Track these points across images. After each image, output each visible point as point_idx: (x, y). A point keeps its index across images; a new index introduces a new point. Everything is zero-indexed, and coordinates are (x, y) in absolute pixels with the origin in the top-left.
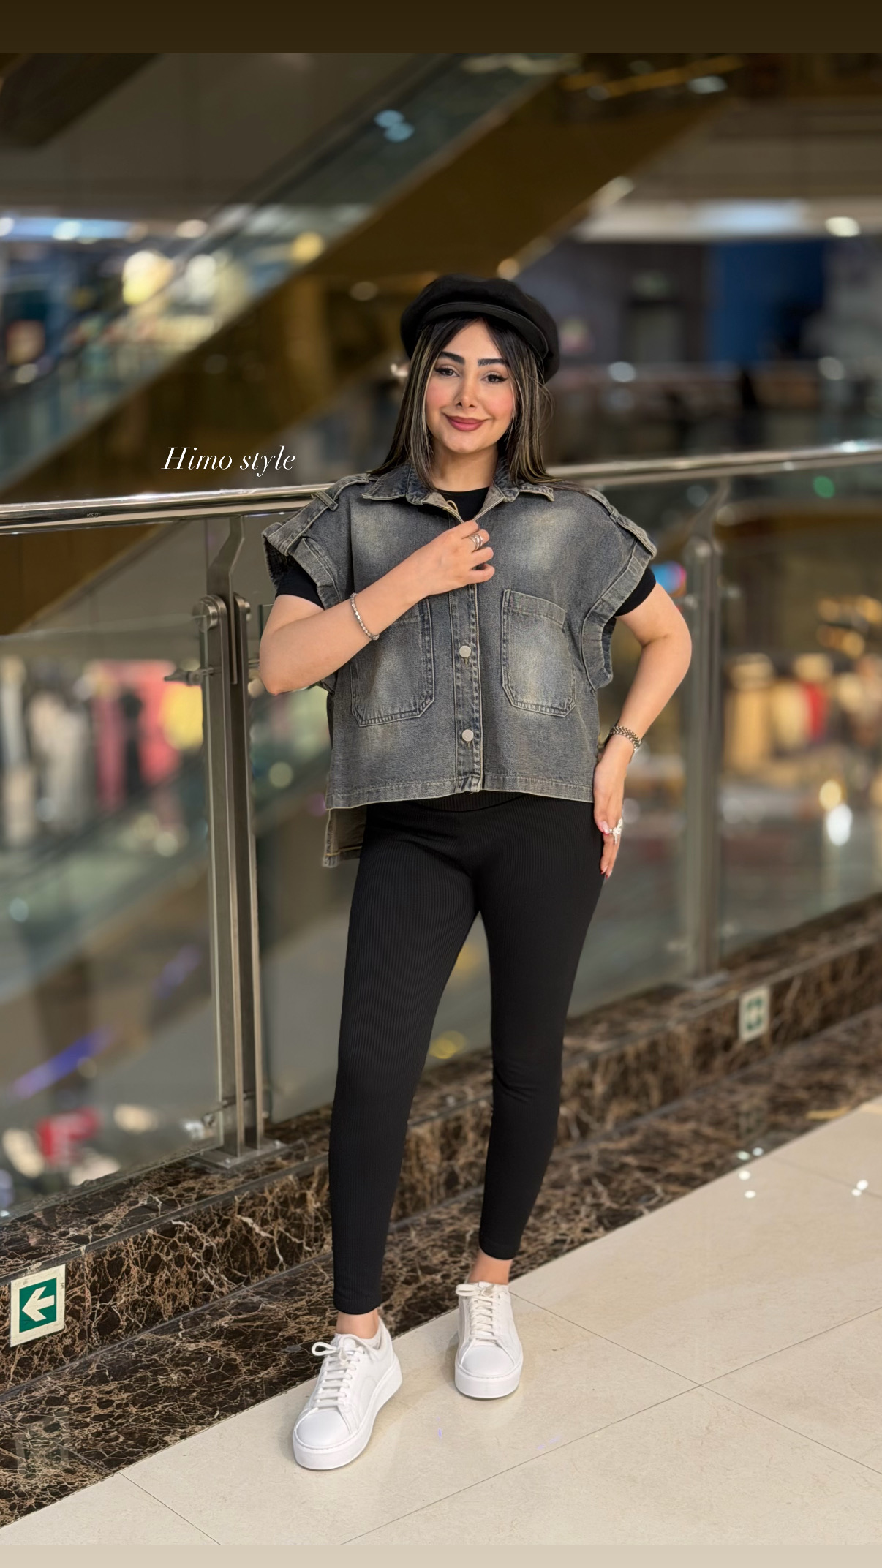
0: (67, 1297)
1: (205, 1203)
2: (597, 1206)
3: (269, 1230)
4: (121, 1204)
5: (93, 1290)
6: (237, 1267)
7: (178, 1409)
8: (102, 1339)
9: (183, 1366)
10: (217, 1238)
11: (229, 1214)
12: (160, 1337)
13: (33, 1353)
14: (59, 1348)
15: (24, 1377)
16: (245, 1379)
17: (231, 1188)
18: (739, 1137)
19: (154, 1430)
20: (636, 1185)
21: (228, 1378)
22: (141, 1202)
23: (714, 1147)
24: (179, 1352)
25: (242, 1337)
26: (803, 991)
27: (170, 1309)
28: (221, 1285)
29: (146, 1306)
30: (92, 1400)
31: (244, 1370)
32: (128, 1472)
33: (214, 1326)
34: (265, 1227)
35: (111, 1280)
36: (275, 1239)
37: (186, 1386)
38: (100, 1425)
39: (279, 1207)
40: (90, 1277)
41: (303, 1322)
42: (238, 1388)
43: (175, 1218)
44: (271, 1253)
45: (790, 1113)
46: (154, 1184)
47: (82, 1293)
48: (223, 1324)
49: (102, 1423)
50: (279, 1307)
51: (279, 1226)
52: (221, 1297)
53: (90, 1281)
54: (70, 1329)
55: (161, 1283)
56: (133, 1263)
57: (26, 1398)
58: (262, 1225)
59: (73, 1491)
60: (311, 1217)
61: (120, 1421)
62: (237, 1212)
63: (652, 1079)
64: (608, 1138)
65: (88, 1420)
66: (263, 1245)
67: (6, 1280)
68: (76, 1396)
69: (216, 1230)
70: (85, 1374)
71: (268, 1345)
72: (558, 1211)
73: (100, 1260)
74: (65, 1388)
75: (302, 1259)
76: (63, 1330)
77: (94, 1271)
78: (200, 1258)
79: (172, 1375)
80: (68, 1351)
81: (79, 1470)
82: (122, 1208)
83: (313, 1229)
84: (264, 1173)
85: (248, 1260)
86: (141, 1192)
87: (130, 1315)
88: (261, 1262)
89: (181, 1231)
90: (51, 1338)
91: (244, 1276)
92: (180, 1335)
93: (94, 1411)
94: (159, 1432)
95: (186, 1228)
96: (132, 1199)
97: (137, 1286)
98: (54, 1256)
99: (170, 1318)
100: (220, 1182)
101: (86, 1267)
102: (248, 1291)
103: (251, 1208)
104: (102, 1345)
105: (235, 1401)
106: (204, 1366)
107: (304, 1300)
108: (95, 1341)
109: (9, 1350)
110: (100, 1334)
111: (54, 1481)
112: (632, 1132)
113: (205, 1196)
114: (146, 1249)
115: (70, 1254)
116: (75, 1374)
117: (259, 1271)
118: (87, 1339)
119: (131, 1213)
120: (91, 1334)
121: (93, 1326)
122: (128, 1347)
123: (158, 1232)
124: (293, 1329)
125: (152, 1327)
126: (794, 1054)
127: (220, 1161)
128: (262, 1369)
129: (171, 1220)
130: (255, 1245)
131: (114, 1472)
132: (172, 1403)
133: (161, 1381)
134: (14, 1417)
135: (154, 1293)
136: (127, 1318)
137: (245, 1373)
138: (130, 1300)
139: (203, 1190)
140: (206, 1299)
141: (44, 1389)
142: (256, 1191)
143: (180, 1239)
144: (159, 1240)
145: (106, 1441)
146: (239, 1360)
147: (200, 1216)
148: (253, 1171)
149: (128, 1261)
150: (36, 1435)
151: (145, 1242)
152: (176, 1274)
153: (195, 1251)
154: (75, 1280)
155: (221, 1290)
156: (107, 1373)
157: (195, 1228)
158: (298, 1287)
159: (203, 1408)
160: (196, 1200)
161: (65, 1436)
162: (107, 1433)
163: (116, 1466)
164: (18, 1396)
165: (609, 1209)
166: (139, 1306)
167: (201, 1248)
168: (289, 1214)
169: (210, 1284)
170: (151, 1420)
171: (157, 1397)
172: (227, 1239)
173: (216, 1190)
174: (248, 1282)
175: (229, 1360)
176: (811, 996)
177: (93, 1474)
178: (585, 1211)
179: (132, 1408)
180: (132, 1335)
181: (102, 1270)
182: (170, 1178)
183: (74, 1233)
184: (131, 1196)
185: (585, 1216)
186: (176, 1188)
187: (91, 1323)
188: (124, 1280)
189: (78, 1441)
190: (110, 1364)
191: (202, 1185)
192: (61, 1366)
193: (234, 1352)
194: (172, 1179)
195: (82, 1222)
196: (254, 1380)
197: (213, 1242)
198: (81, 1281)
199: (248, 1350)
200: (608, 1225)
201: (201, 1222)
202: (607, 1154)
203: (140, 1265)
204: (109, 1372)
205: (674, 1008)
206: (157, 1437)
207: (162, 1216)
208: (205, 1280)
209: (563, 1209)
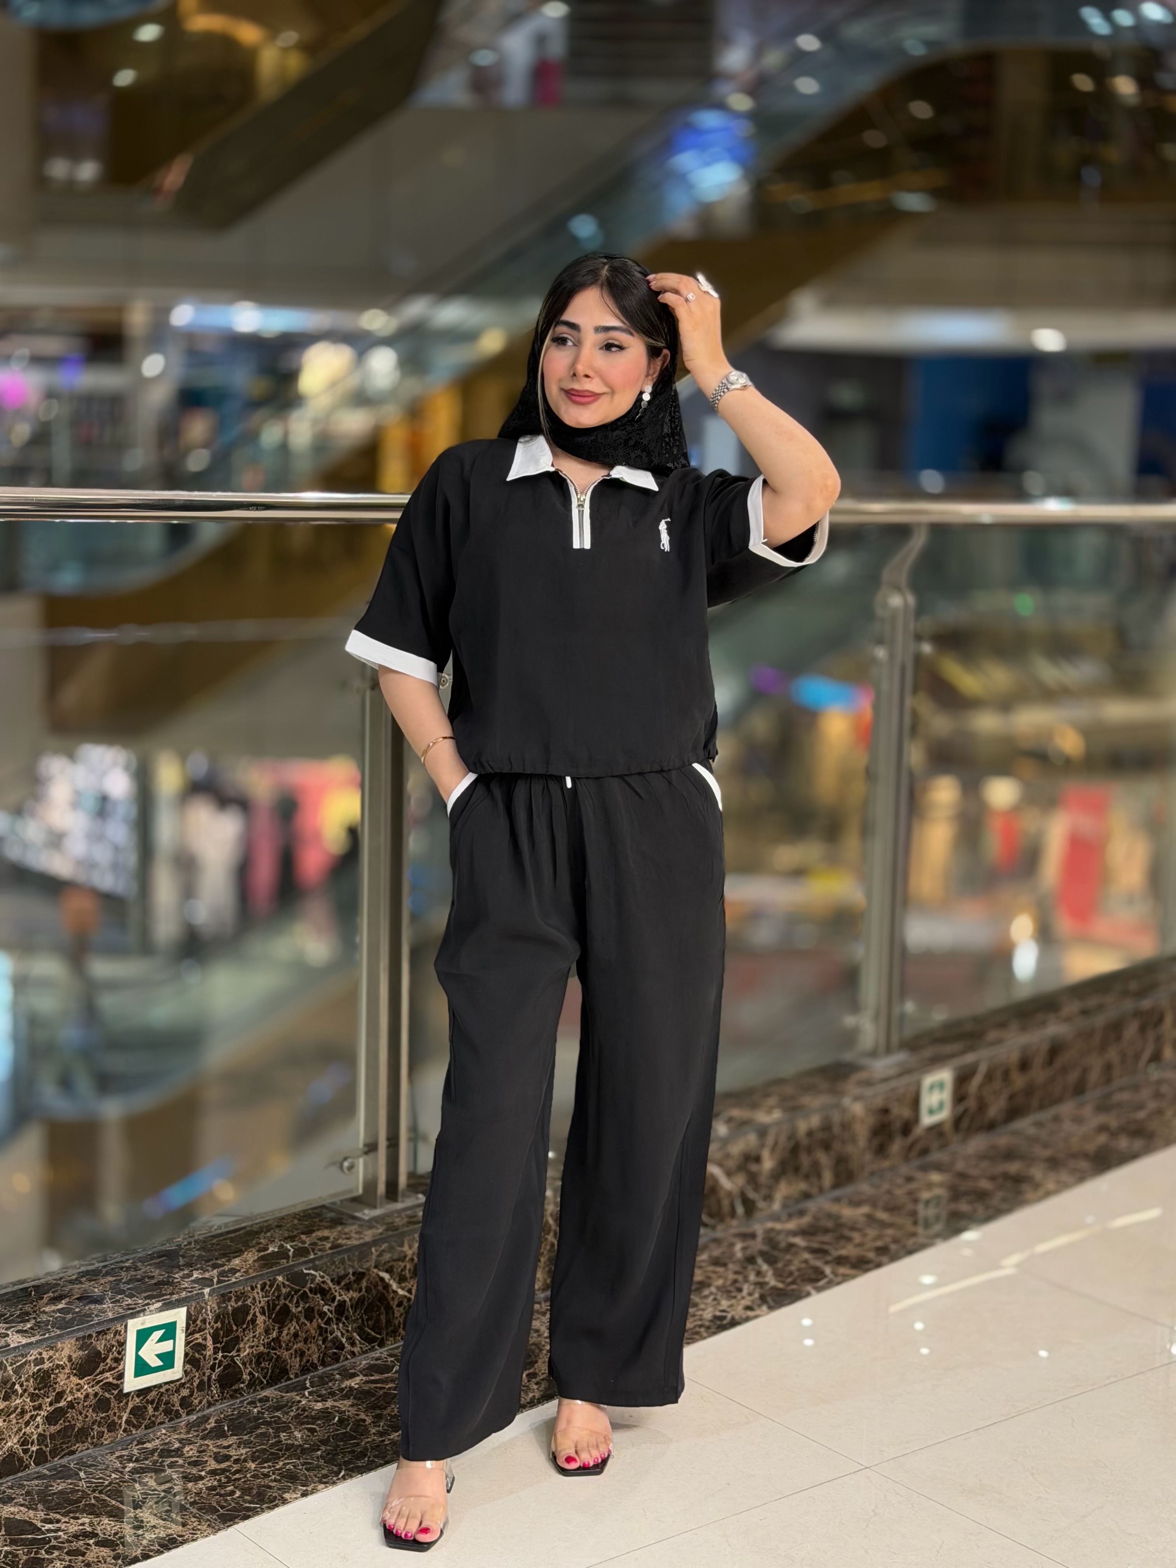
0: (187, 1343)
1: (339, 1253)
2: (761, 1285)
3: (406, 1289)
4: (250, 1250)
5: (216, 1338)
6: (371, 1326)
7: (300, 1467)
8: (223, 1393)
9: (308, 1424)
10: (351, 1292)
11: (365, 1267)
12: (284, 1395)
13: (148, 1402)
14: (176, 1399)
15: (137, 1427)
16: (374, 1440)
17: (368, 1239)
18: (915, 1223)
19: (274, 1487)
20: (803, 1266)
21: (355, 1438)
22: (271, 1249)
23: (890, 1232)
24: (304, 1410)
25: (373, 1399)
26: (989, 1077)
27: (297, 1366)
28: (353, 1344)
29: (271, 1360)
30: (209, 1454)
31: (374, 1431)
32: (243, 1527)
33: (343, 1386)
34: (403, 1285)
35: (235, 1328)
37: (310, 1444)
38: (215, 1479)
40: (212, 1323)
42: (366, 1449)
43: (306, 1267)
45: (970, 1202)
46: (287, 1232)
47: (203, 1340)
48: (353, 1384)
49: (217, 1477)
52: (352, 1358)
53: (212, 1327)
54: (188, 1378)
55: (288, 1337)
56: (260, 1312)
57: (138, 1449)
58: (399, 1283)
59: (182, 1543)
61: (237, 1476)
62: (373, 1265)
63: (824, 1159)
64: (776, 1218)
65: (203, 1473)
66: (400, 1304)
67: (122, 1319)
68: (192, 1449)
69: (350, 1283)
70: (202, 1428)
72: (718, 1288)
73: (225, 1305)
74: (180, 1441)
76: (181, 1379)
77: (217, 1318)
78: (331, 1312)
79: (296, 1433)
80: (185, 1402)
81: (190, 1523)
82: (250, 1253)
84: (403, 1226)
85: (383, 1317)
86: (271, 1241)
87: (253, 1369)
88: (397, 1322)
89: (313, 1281)
90: (167, 1387)
91: (378, 1336)
92: (306, 1393)
93: (210, 1465)
94: (279, 1489)
95: (318, 1278)
96: (261, 1246)
97: (263, 1337)
98: (175, 1297)
99: (297, 1376)
100: (357, 1233)
101: (209, 1312)
102: (381, 1353)
103: (389, 1262)
104: (222, 1399)
105: (362, 1461)
106: (330, 1425)
108: (215, 1394)
109: (123, 1396)
110: (220, 1387)
111: (162, 1532)
112: (802, 1213)
113: (340, 1246)
114: (274, 1298)
115: (192, 1295)
116: (191, 1428)
117: (394, 1333)
118: (206, 1392)
119: (260, 1259)
120: (211, 1386)
121: (213, 1377)
122: (249, 1403)
123: (288, 1280)
125: (276, 1384)
126: (976, 1144)
127: (358, 1211)
128: (392, 1431)
129: (303, 1268)
130: (391, 1303)
131: (228, 1527)
132: (294, 1461)
133: (283, 1438)
134: (125, 1468)
135: (280, 1347)
136: (250, 1371)
137: (374, 1434)
138: (255, 1352)
139: (338, 1239)
140: (336, 1358)
141: (157, 1441)
142: (394, 1244)
143: (311, 1290)
144: (288, 1289)
145: (221, 1495)
146: (369, 1420)
147: (333, 1267)
148: (392, 1223)
149: (254, 1309)
150: (147, 1486)
151: (273, 1289)
152: (305, 1327)
153: (326, 1304)
154: (197, 1325)
155: (352, 1349)
156: (226, 1428)
157: (327, 1279)
159: (327, 1467)
160: (331, 1248)
161: (177, 1489)
162: (223, 1487)
163: (230, 1521)
164: (129, 1447)
165: (774, 1288)
166: (264, 1360)
167: (333, 1302)
169: (341, 1342)
170: (270, 1476)
171: (279, 1454)
172: (361, 1294)
173: (353, 1239)
174: (382, 1344)
175: (357, 1420)
176: (997, 1084)
177: (205, 1528)
178: (748, 1288)
179: (251, 1463)
180: (254, 1391)
181: (226, 1316)
182: (304, 1226)
183: (198, 1275)
184: (261, 1243)
185: (748, 1294)
186: (310, 1237)
187: (211, 1374)
188: (249, 1330)
189: (190, 1495)
190: (230, 1419)
191: (338, 1235)
192: (177, 1418)
193: (364, 1412)
194: (306, 1228)
195: (207, 1266)
196: (384, 1441)
197: (347, 1297)
198: (203, 1326)
199: (379, 1412)
200: (772, 1304)
201: (335, 1273)
202: (773, 1235)
203: (267, 1315)
204: (228, 1427)
205: (851, 1087)
206: (276, 1494)
207: (293, 1263)
208: (336, 1337)
209: (724, 1286)
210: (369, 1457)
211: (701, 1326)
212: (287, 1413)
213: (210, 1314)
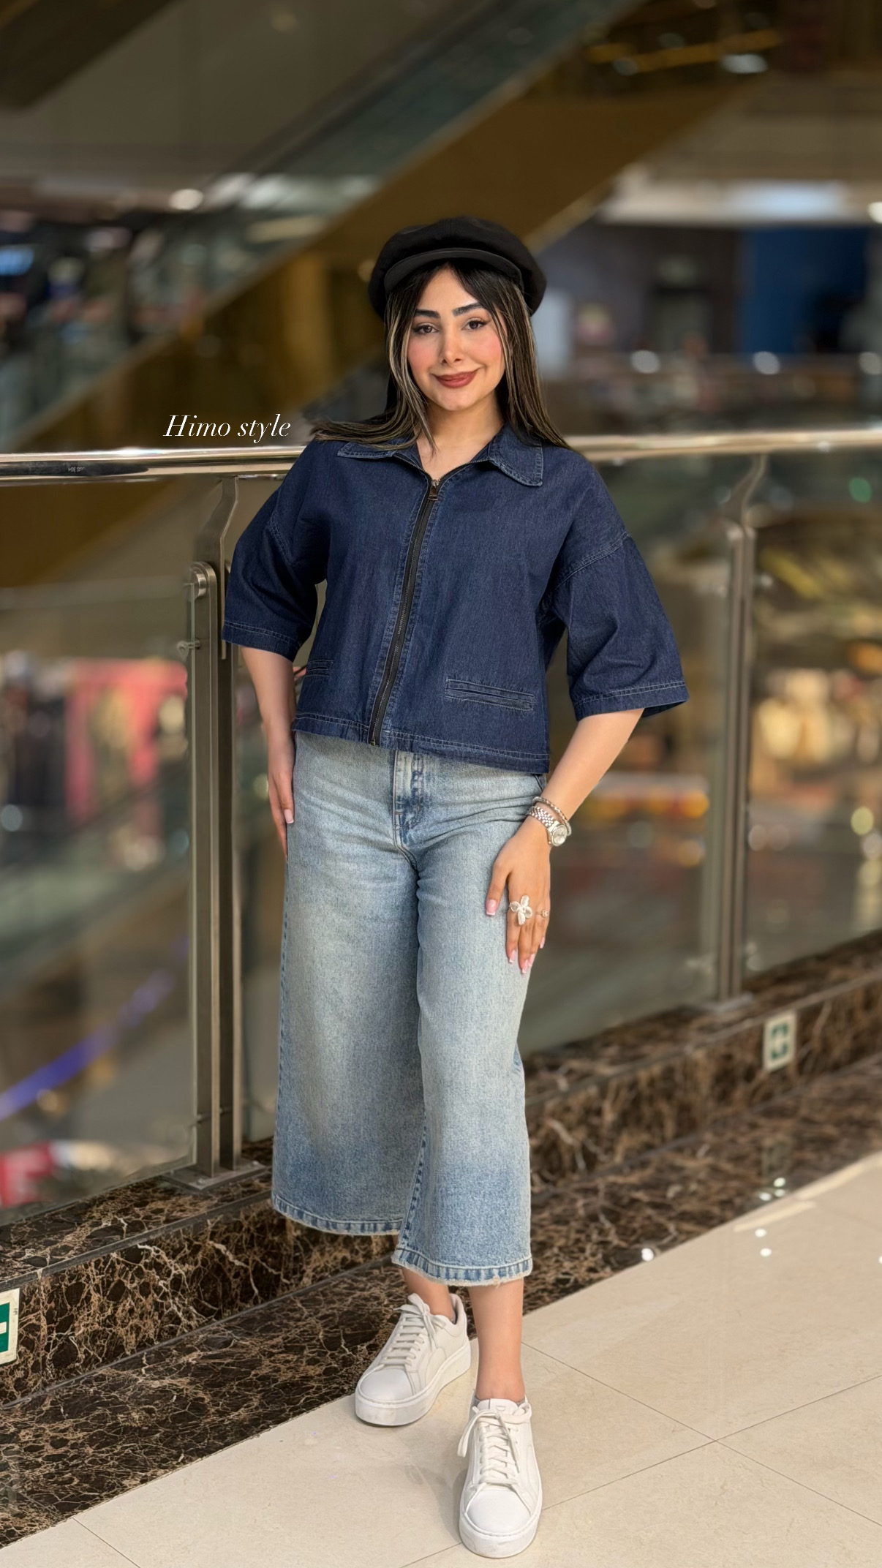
0: (21, 1325)
1: (174, 1227)
2: (604, 1244)
3: (243, 1260)
4: (83, 1225)
5: (50, 1319)
6: (207, 1299)
7: (139, 1451)
8: (58, 1372)
9: (145, 1405)
10: (187, 1265)
11: (200, 1239)
12: (121, 1373)
14: (10, 1381)
16: (213, 1421)
17: (203, 1211)
18: (760, 1174)
19: (113, 1473)
20: (647, 1222)
21: (192, 1418)
22: (104, 1224)
23: (734, 1184)
24: (141, 1389)
25: (211, 1376)
26: (833, 1018)
27: (133, 1343)
28: (190, 1318)
29: (106, 1338)
30: (45, 1439)
31: (213, 1410)
32: (83, 1517)
33: (181, 1362)
34: (240, 1256)
35: (69, 1307)
36: (250, 1269)
37: (148, 1426)
38: (53, 1466)
39: (256, 1234)
40: (46, 1303)
41: (279, 1360)
42: (205, 1430)
43: (141, 1242)
44: (246, 1284)
45: (817, 1150)
46: (120, 1204)
47: (37, 1320)
48: (190, 1361)
49: (55, 1464)
50: (253, 1344)
51: (255, 1256)
52: (190, 1331)
53: (46, 1307)
54: (22, 1360)
55: (124, 1314)
56: (94, 1290)
58: (236, 1254)
59: (21, 1536)
60: (290, 1246)
61: (75, 1462)
62: (209, 1237)
63: (664, 1107)
64: (618, 1171)
65: (40, 1460)
66: (236, 1275)
68: (27, 1434)
69: (186, 1256)
70: (38, 1410)
71: (239, 1384)
72: (561, 1249)
73: (58, 1285)
74: (15, 1424)
75: (280, 1291)
76: (15, 1361)
77: (51, 1297)
78: (167, 1288)
79: (133, 1414)
80: (20, 1384)
81: (28, 1514)
82: (83, 1229)
83: (292, 1259)
84: (238, 1196)
85: (220, 1291)
86: (104, 1214)
87: (89, 1348)
88: (234, 1294)
89: (147, 1256)
90: (1, 1369)
91: (215, 1308)
92: (143, 1370)
93: (47, 1451)
94: (118, 1476)
95: (153, 1253)
96: (94, 1220)
97: (98, 1315)
98: (8, 1278)
99: (133, 1352)
100: (191, 1204)
101: (42, 1292)
102: (218, 1326)
103: (224, 1233)
104: (57, 1379)
105: (202, 1444)
106: (169, 1405)
107: (280, 1337)
108: (49, 1375)
110: (55, 1367)
112: (644, 1165)
113: (175, 1219)
114: (108, 1275)
115: (25, 1276)
116: (26, 1410)
117: (231, 1304)
118: (41, 1372)
119: (92, 1235)
120: (46, 1367)
121: (48, 1357)
122: (87, 1382)
123: (122, 1257)
124: (267, 1368)
125: (112, 1361)
126: (821, 1087)
127: (191, 1181)
128: (232, 1411)
129: (137, 1243)
130: (228, 1274)
131: (67, 1517)
132: (132, 1444)
133: (121, 1420)
135: (115, 1324)
136: (85, 1350)
137: (213, 1413)
138: (90, 1330)
139: (172, 1212)
140: (173, 1333)
142: (230, 1215)
143: (146, 1265)
144: (123, 1265)
145: (60, 1483)
146: (207, 1400)
147: (168, 1241)
148: (228, 1193)
149: (88, 1287)
151: (107, 1266)
152: (141, 1303)
153: (162, 1279)
154: (30, 1306)
155: (189, 1323)
156: (62, 1410)
157: (162, 1254)
158: (274, 1323)
159: (166, 1450)
160: (165, 1222)
161: (14, 1477)
162: (60, 1474)
163: (69, 1511)
165: (617, 1248)
166: (99, 1337)
167: (169, 1275)
168: (266, 1240)
169: (178, 1316)
170: (109, 1462)
171: (116, 1437)
172: (197, 1266)
173: (187, 1212)
174: (219, 1316)
175: (196, 1399)
176: (841, 1024)
177: (43, 1518)
178: (591, 1249)
179: (88, 1448)
180: (90, 1369)
181: (60, 1296)
182: (136, 1198)
183: (30, 1254)
184: (94, 1217)
185: (591, 1255)
186: (144, 1209)
187: (46, 1354)
188: (84, 1308)
189: (28, 1483)
190: (65, 1400)
191: (171, 1207)
192: (12, 1400)
193: (202, 1390)
194: (139, 1200)
195: (39, 1244)
196: (223, 1421)
197: (182, 1270)
198: (37, 1307)
199: (218, 1389)
200: (616, 1265)
201: (170, 1248)
202: (615, 1189)
203: (101, 1292)
204: (64, 1409)
205: (692, 1032)
206: (115, 1481)
207: (127, 1239)
208: (173, 1310)
209: (566, 1246)
210: (209, 1439)
211: (543, 1290)
212: (124, 1393)
213: (43, 1294)
